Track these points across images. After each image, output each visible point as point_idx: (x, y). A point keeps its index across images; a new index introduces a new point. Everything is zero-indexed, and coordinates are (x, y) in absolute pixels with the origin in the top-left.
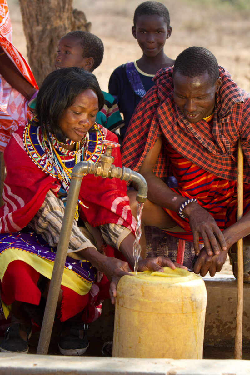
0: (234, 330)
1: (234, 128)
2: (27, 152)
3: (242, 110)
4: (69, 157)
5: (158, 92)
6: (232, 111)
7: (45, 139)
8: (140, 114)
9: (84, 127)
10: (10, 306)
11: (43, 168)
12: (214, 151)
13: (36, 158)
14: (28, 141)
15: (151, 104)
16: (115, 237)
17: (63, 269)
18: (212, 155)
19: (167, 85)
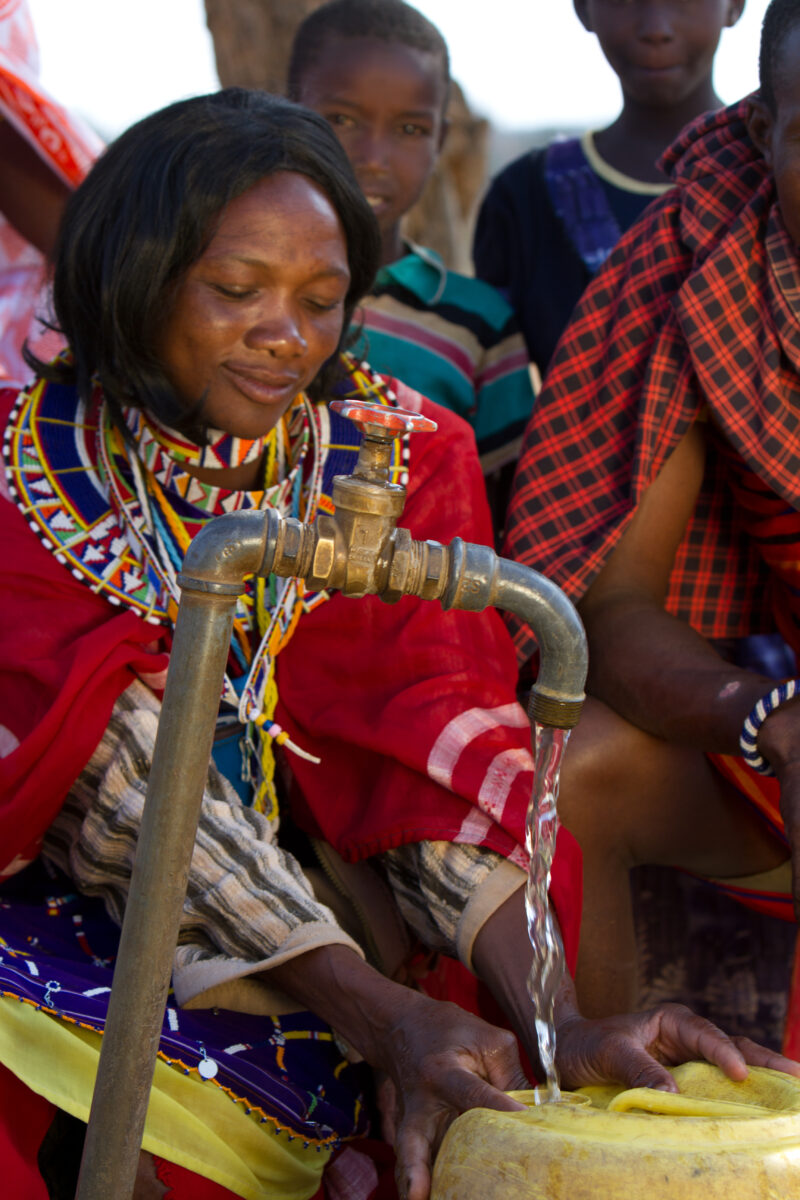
2: (21, 506)
5: (682, 215)
8: (595, 320)
9: (274, 359)
11: (97, 579)
13: (64, 531)
14: (29, 455)
15: (648, 273)
16: (449, 908)
19: (721, 179)
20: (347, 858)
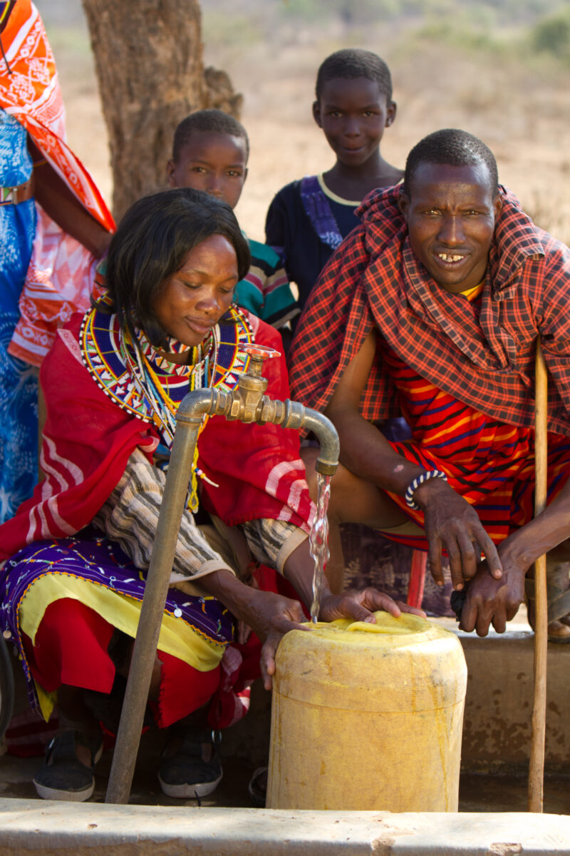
1: (525, 313)
2: (88, 369)
3: (543, 275)
4: (177, 379)
5: (366, 237)
6: (522, 277)
7: (125, 342)
8: (329, 284)
9: (206, 315)
10: (54, 695)
11: (122, 402)
12: (484, 362)
13: (107, 380)
14: (90, 344)
15: (352, 262)
16: (274, 547)
17: (162, 615)
18: (480, 371)
19: (384, 223)
20: (228, 524)
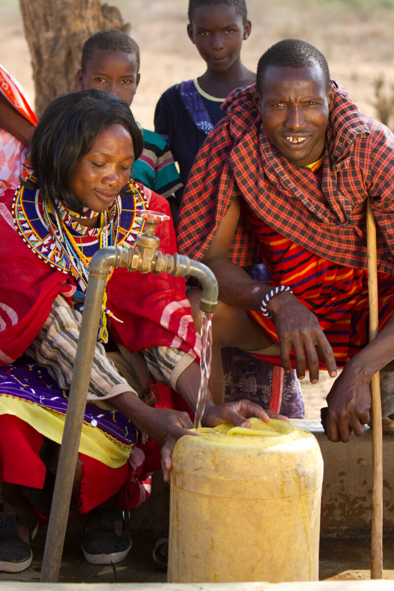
0: (369, 511)
1: (357, 180)
2: (19, 233)
3: (370, 150)
4: (89, 239)
5: (230, 126)
6: (354, 152)
7: (48, 211)
8: (201, 163)
9: (110, 187)
11: (46, 259)
12: (326, 219)
13: (34, 242)
14: (20, 214)
15: (219, 146)
16: (168, 369)
18: (323, 227)
19: (244, 114)
20: (131, 351)
